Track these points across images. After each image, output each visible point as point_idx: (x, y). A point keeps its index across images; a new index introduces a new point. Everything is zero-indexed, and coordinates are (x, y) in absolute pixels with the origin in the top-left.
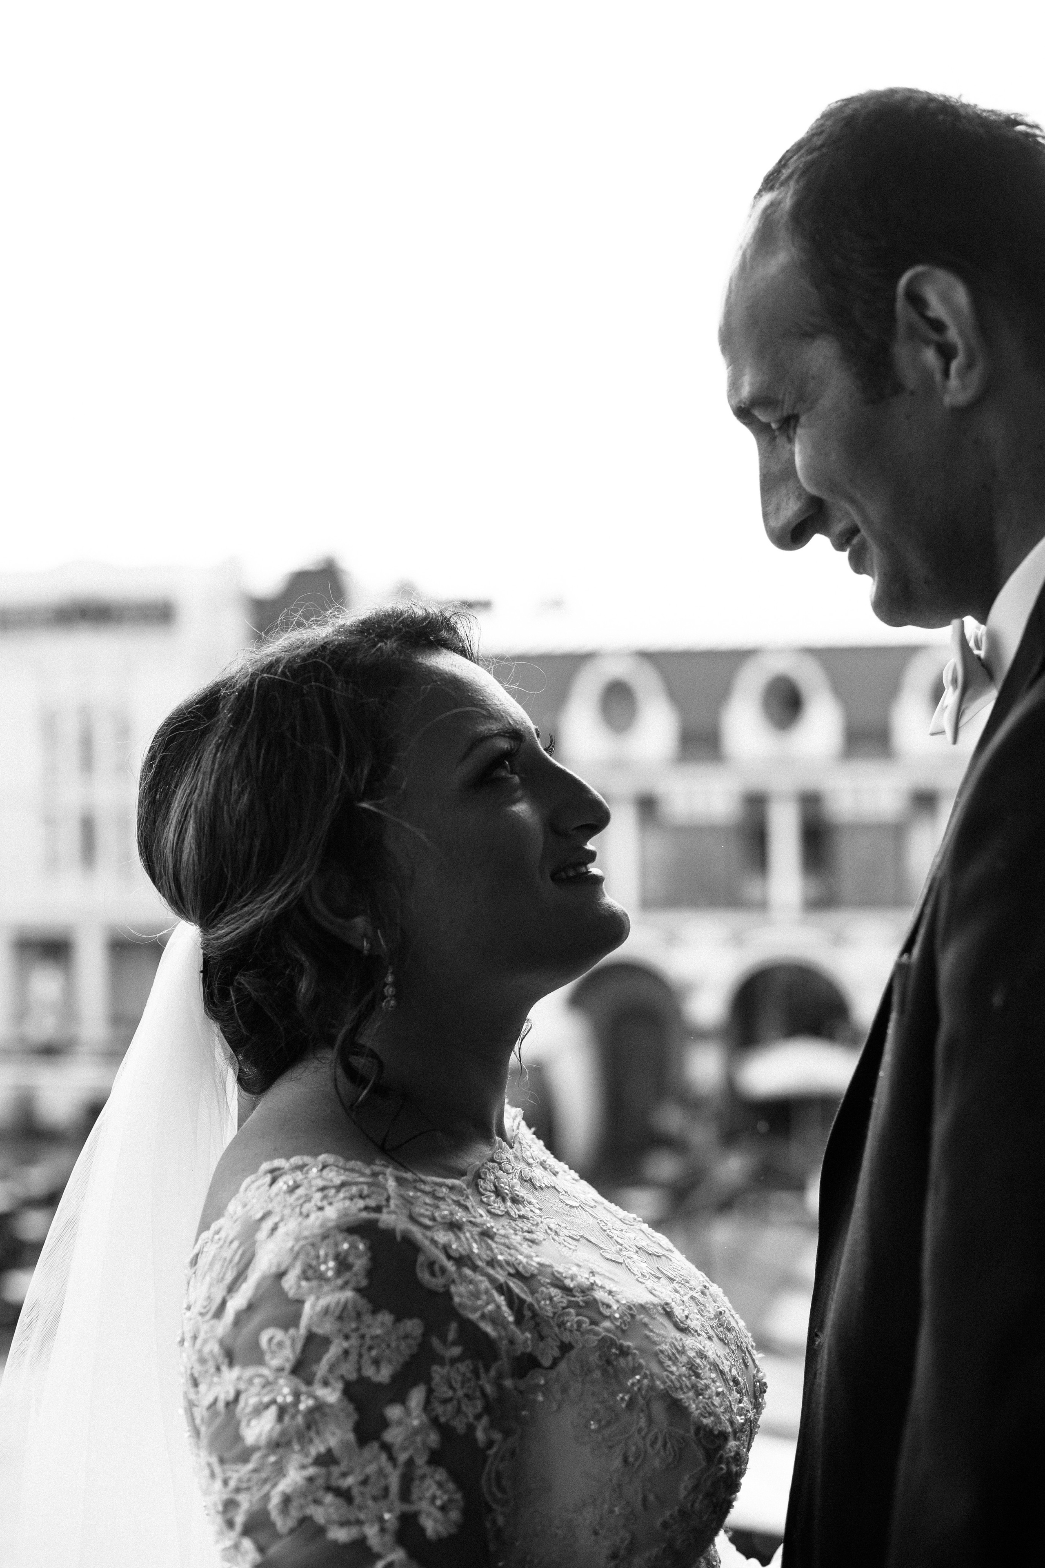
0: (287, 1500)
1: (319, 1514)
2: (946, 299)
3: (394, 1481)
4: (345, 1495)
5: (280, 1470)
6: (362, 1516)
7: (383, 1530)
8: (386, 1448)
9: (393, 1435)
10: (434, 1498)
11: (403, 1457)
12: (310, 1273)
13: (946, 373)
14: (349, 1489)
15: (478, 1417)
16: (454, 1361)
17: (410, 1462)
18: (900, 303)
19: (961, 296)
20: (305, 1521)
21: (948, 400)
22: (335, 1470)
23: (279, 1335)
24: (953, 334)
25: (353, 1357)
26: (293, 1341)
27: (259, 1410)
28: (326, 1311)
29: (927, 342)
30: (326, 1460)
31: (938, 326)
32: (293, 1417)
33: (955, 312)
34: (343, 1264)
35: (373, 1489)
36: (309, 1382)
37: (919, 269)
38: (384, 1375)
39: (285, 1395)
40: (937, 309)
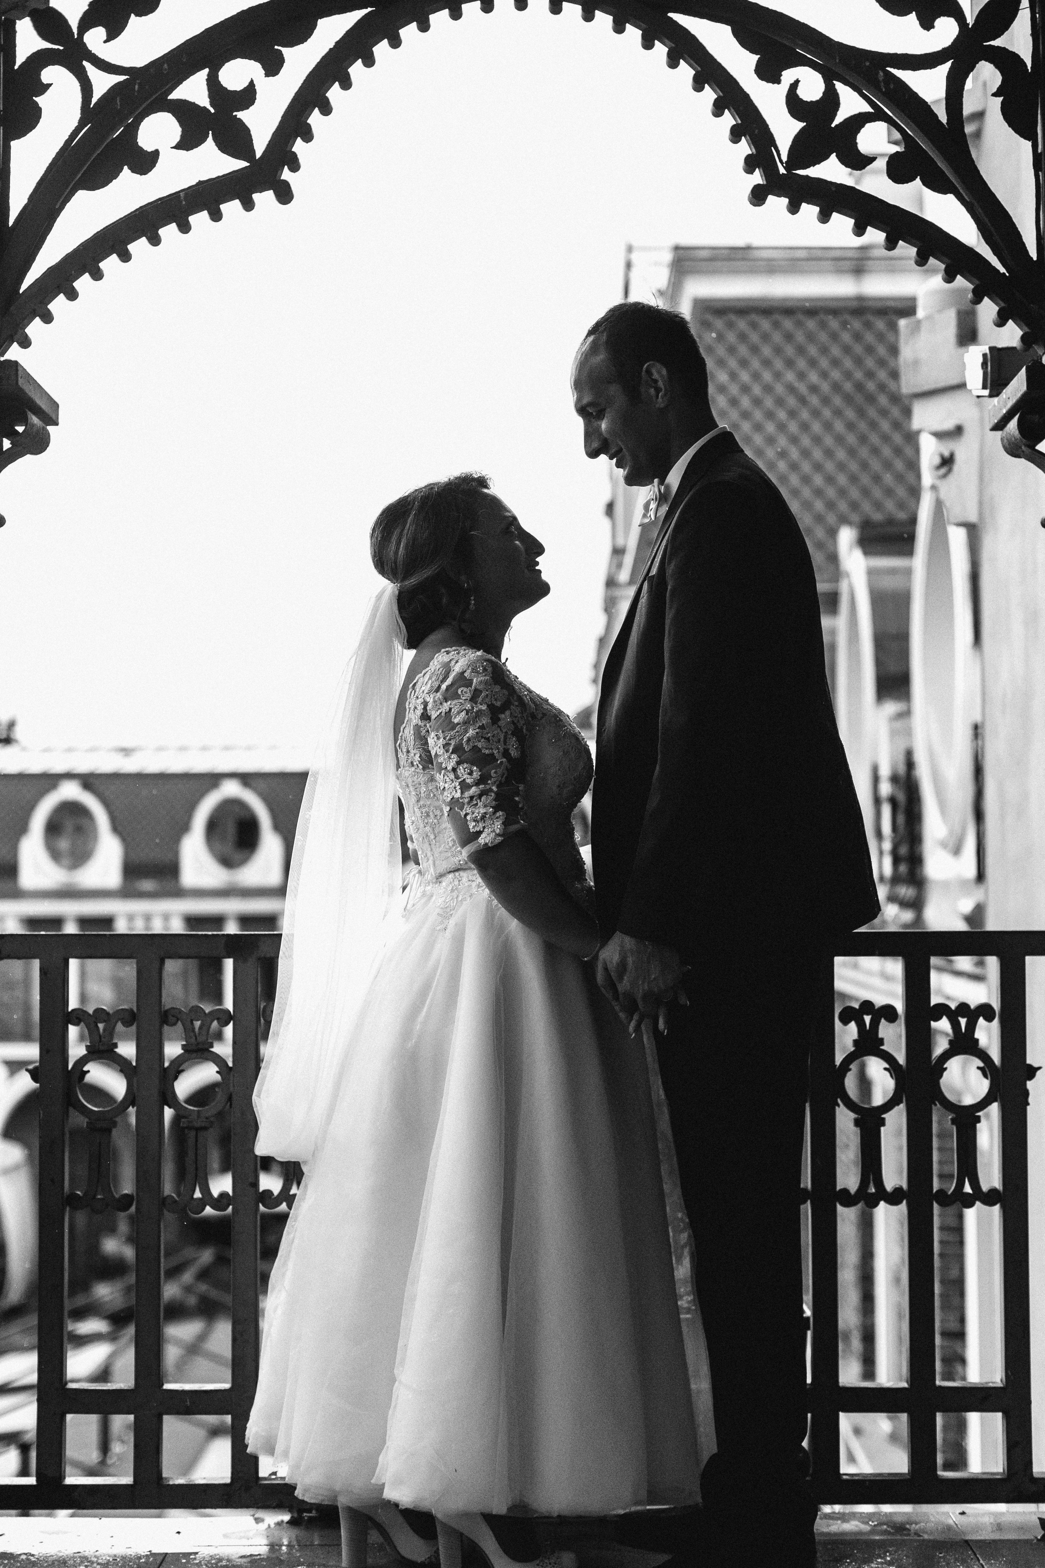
0: (469, 740)
1: (480, 745)
2: (659, 372)
3: (502, 737)
4: (488, 739)
5: (466, 731)
6: (493, 747)
7: (499, 752)
8: (499, 727)
9: (502, 723)
10: (513, 745)
11: (504, 731)
12: (474, 670)
13: (657, 397)
14: (489, 738)
15: (524, 724)
16: (517, 706)
17: (506, 732)
18: (643, 373)
19: (664, 372)
20: (475, 747)
21: (657, 406)
22: (485, 731)
23: (465, 689)
24: (661, 384)
25: (489, 697)
26: (470, 691)
27: (459, 713)
28: (481, 682)
29: (652, 387)
30: (482, 727)
31: (656, 381)
32: (472, 713)
33: (662, 376)
34: (485, 670)
35: (495, 739)
36: (476, 704)
37: (651, 362)
38: (498, 704)
39: (468, 706)
40: (656, 376)
